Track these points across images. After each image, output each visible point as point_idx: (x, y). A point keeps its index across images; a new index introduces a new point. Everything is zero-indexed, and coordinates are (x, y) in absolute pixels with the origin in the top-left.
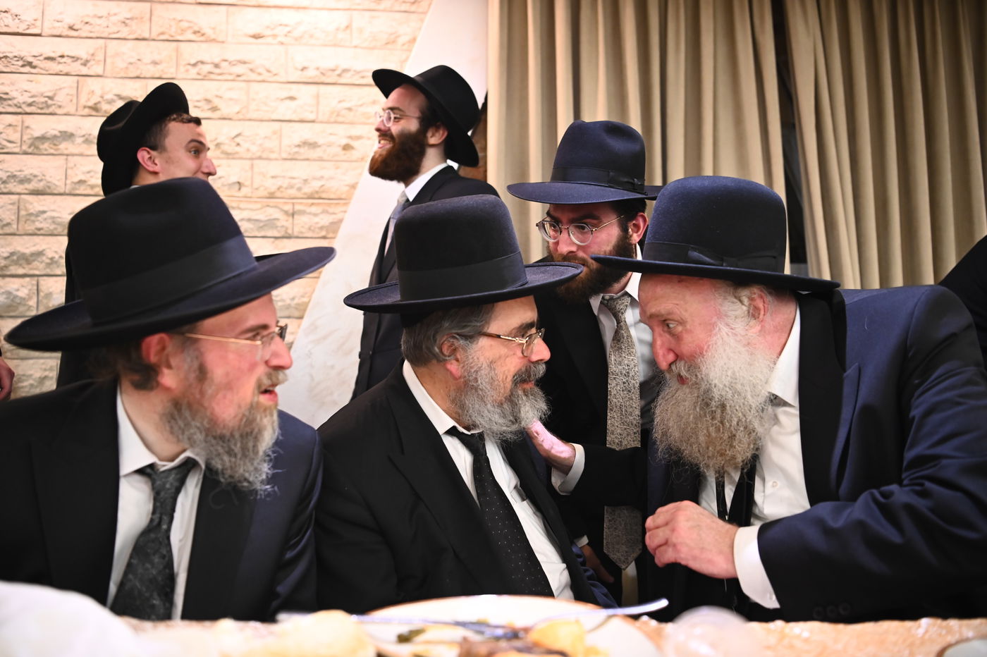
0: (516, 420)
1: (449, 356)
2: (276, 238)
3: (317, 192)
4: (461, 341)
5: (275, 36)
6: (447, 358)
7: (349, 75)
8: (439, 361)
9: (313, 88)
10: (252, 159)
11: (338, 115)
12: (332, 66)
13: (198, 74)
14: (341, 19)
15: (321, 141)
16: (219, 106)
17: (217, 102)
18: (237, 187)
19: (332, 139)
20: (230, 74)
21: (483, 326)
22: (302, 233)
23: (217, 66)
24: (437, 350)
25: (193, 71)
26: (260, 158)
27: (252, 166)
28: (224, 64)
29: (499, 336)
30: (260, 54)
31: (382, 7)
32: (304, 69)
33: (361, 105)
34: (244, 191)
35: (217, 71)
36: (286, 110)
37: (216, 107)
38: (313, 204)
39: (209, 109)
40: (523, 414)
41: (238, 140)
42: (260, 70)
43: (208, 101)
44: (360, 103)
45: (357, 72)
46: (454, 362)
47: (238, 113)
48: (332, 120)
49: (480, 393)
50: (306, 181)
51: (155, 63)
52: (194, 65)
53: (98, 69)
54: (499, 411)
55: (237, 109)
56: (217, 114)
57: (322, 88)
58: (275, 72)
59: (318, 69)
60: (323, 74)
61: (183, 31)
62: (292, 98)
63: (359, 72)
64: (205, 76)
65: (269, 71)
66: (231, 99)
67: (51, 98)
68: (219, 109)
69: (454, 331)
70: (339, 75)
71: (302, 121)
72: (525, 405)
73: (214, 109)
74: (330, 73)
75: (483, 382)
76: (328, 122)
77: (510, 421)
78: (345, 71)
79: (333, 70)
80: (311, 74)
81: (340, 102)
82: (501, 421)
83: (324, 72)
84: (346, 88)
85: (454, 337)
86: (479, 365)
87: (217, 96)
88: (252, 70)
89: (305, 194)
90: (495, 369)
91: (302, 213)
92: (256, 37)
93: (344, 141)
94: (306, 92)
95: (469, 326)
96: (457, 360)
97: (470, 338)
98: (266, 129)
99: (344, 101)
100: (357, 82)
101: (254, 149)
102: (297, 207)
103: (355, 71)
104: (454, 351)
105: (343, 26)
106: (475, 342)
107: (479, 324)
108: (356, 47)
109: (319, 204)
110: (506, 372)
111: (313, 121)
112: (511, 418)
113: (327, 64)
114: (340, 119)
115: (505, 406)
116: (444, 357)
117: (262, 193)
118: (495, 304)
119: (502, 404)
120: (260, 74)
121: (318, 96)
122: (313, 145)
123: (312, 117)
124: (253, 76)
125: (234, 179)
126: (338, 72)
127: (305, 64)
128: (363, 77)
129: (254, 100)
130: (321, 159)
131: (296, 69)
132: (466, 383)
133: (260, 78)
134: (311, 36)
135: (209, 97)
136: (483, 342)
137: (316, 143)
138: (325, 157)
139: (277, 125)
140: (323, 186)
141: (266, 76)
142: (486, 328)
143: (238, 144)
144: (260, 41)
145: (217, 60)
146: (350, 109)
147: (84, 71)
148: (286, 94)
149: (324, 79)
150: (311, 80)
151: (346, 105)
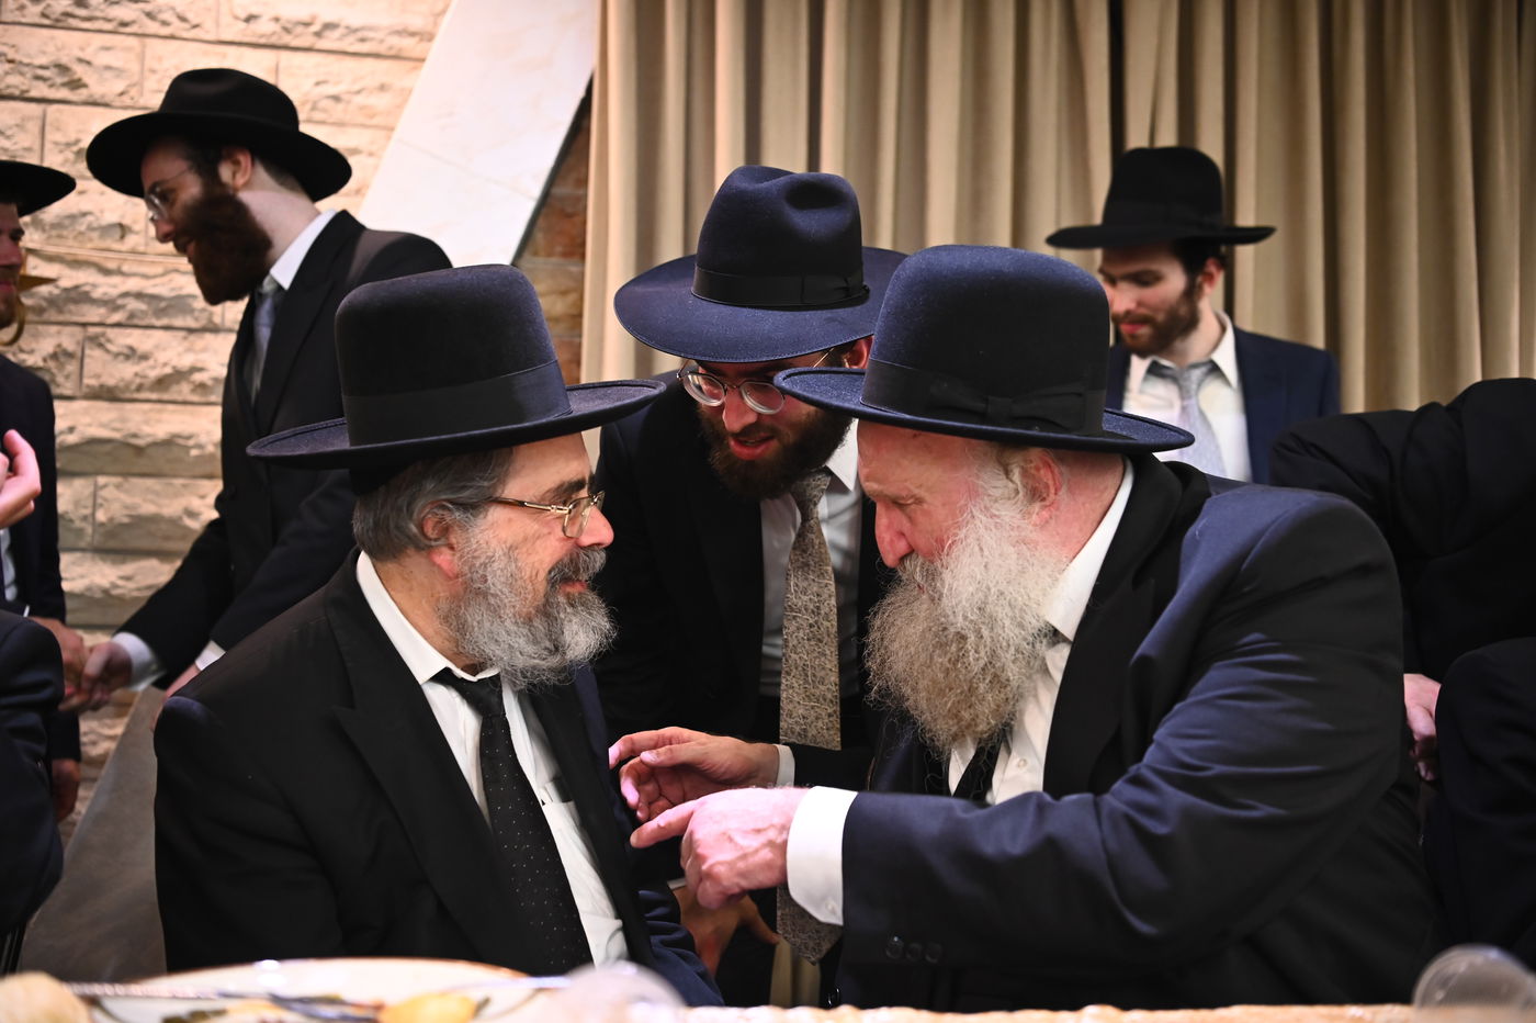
0: (557, 648)
1: (436, 540)
2: (191, 331)
4: (457, 514)
6: (433, 543)
7: (336, 33)
8: (419, 548)
9: (267, 55)
11: (314, 108)
12: (304, 16)
13: (44, 15)
16: (86, 79)
17: (80, 71)
18: (118, 233)
20: (109, 20)
21: (494, 487)
24: (414, 529)
29: (521, 504)
32: (250, 19)
33: (358, 92)
34: (132, 241)
35: (82, 12)
37: (80, 80)
39: (64, 85)
40: (567, 637)
42: (167, 16)
43: (62, 68)
44: (357, 87)
45: (352, 31)
46: (446, 551)
47: (122, 94)
49: (492, 601)
54: (525, 631)
55: (120, 86)
56: (82, 94)
57: (285, 55)
58: (195, 22)
59: (277, 20)
60: (287, 30)
63: (356, 30)
64: (57, 20)
65: (183, 19)
66: (108, 68)
68: (85, 86)
69: (444, 497)
70: (318, 34)
72: (570, 621)
73: (76, 84)
74: (300, 29)
75: (496, 582)
77: (546, 648)
78: (329, 26)
79: (307, 25)
80: (264, 28)
81: (318, 84)
82: (530, 649)
83: (289, 26)
84: (332, 58)
85: (444, 508)
86: (490, 554)
87: (80, 60)
88: (149, 15)
90: (516, 560)
95: (471, 487)
96: (452, 548)
97: (473, 507)
99: (324, 82)
100: (351, 49)
103: (347, 27)
104: (446, 531)
106: (482, 516)
107: (486, 484)
110: (536, 564)
112: (548, 644)
113: (295, 11)
115: (537, 623)
116: (427, 542)
118: (514, 448)
119: (530, 620)
120: (165, 23)
124: (153, 27)
125: (111, 218)
126: (314, 28)
127: (254, 10)
128: (363, 40)
129: (153, 71)
131: (236, 18)
132: (467, 586)
133: (165, 31)
135: (64, 60)
136: (496, 514)
141: (177, 27)
142: (500, 491)
146: (336, 98)
149: (287, 39)
150: (263, 41)
151: (329, 90)
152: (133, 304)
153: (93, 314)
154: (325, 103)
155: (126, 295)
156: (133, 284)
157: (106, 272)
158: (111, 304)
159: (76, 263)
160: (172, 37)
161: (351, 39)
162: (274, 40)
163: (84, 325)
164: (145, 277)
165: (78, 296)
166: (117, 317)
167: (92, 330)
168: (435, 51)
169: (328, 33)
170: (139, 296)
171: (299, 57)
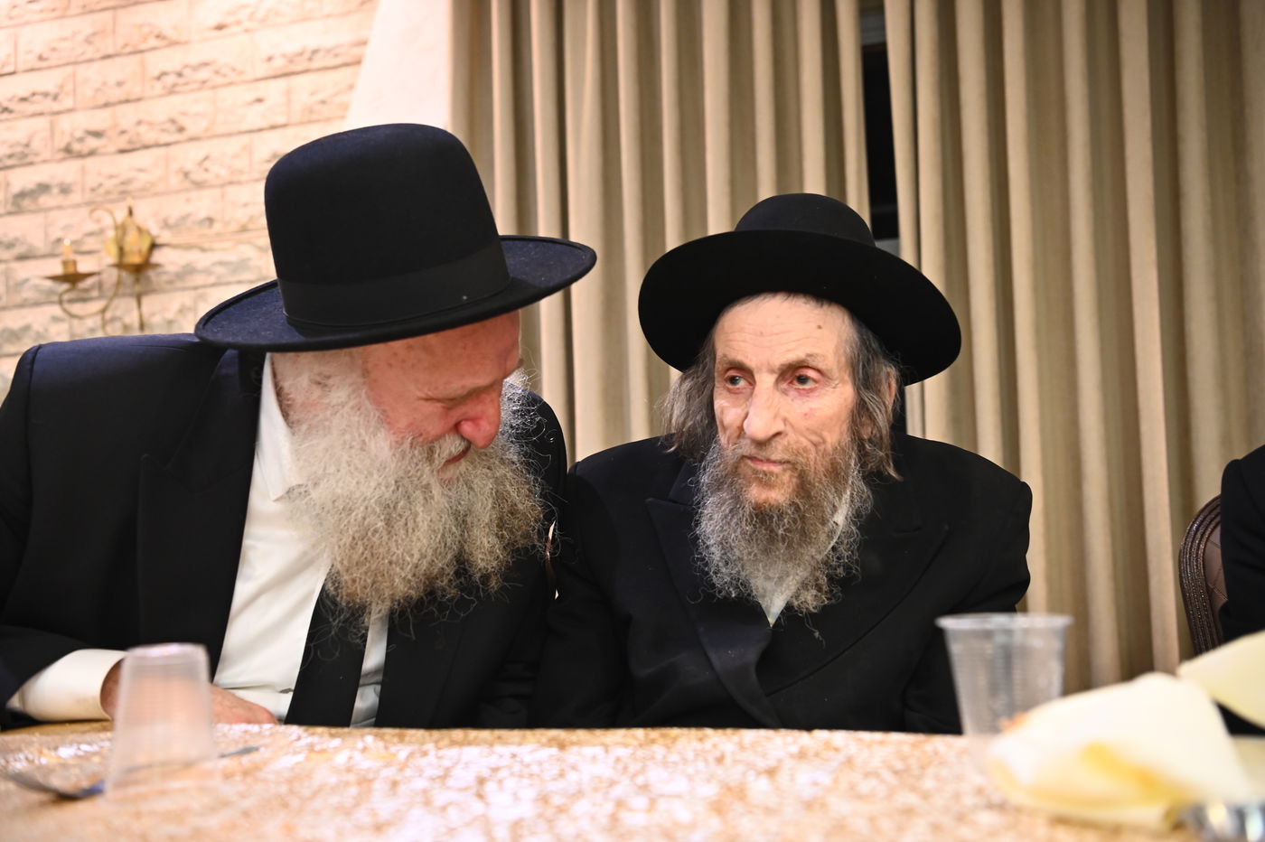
5: (238, 23)
7: (318, 56)
9: (281, 84)
10: (222, 186)
12: (298, 49)
13: (163, 89)
17: (182, 121)
18: (207, 223)
20: (195, 82)
23: (180, 75)
25: (158, 86)
26: (231, 183)
27: (223, 196)
28: (187, 72)
30: (223, 50)
32: (270, 59)
33: (336, 94)
34: (217, 227)
35: (181, 80)
36: (254, 117)
39: (174, 132)
41: (207, 164)
42: (225, 70)
43: (173, 121)
44: (335, 91)
45: (328, 51)
47: (207, 130)
48: (305, 120)
51: (120, 84)
52: (159, 78)
53: (67, 102)
55: (204, 125)
58: (241, 70)
59: (284, 56)
60: (291, 61)
61: (145, 38)
62: (260, 100)
64: (170, 90)
66: (197, 114)
67: (27, 145)
70: (310, 59)
71: (273, 127)
73: (181, 130)
74: (298, 58)
76: (301, 123)
78: (315, 52)
79: (301, 54)
80: (279, 63)
81: (312, 94)
83: (291, 58)
84: (320, 74)
87: (182, 113)
88: (217, 72)
92: (220, 27)
94: (275, 89)
98: (233, 145)
99: (316, 92)
100: (330, 64)
101: (223, 172)
103: (325, 50)
108: (328, 16)
111: (284, 126)
113: (292, 47)
114: (315, 117)
117: (234, 227)
120: (225, 76)
121: (288, 93)
123: (281, 120)
124: (219, 80)
125: (203, 214)
126: (307, 55)
127: (271, 52)
128: (336, 55)
129: (221, 110)
131: (262, 61)
133: (226, 80)
134: (277, 13)
135: (172, 116)
139: (245, 139)
141: (231, 76)
143: (206, 170)
144: (224, 32)
145: (178, 68)
146: (323, 102)
147: (56, 107)
148: (251, 96)
149: (293, 68)
150: (279, 72)
151: (319, 97)
152: (220, 270)
153: (199, 280)
154: (318, 107)
155: (214, 264)
156: (217, 256)
157: (203, 250)
158: (207, 272)
159: (188, 247)
160: (231, 84)
161: (329, 57)
162: (285, 70)
163: (196, 288)
164: (224, 250)
165: (188, 271)
166: (212, 279)
167: (200, 291)
168: (369, 53)
169: (315, 57)
170: (221, 263)
171: (302, 78)
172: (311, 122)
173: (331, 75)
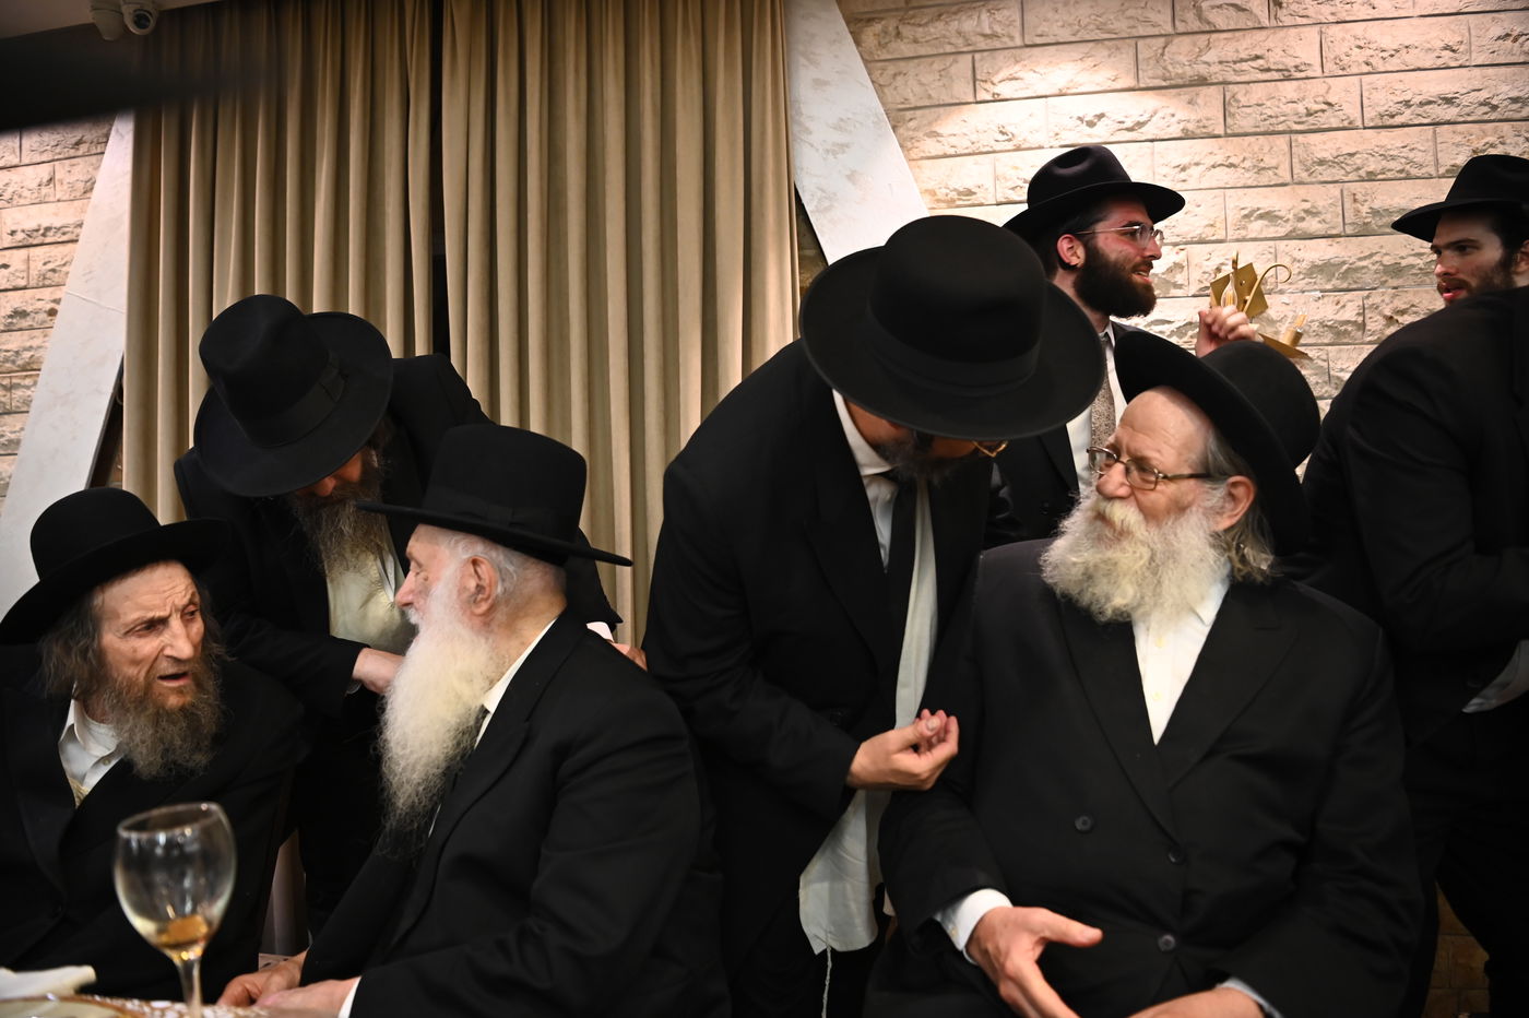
3: (29, 364)
7: (51, 233)
9: (24, 252)
11: (45, 278)
12: (35, 226)
14: (44, 172)
15: (29, 309)
19: (39, 305)
22: (18, 407)
31: (80, 153)
32: (13, 233)
33: (64, 265)
38: (26, 376)
48: (41, 284)
50: (17, 352)
57: (32, 249)
60: (29, 236)
63: (59, 229)
70: (44, 235)
71: (16, 289)
74: (35, 233)
76: (36, 287)
78: (48, 229)
79: (37, 231)
80: (20, 237)
81: (45, 264)
83: (29, 233)
84: (52, 247)
89: (19, 366)
91: (18, 386)
93: (49, 306)
94: (17, 258)
100: (60, 240)
102: (14, 381)
105: (45, 181)
108: (59, 201)
109: (31, 376)
111: (25, 288)
113: (31, 225)
114: (47, 282)
121: (27, 261)
122: (22, 314)
123: (22, 283)
126: (42, 232)
127: (13, 228)
128: (64, 234)
130: (31, 328)
134: (20, 196)
137: (25, 311)
138: (36, 326)
140: (32, 356)
146: (54, 270)
149: (31, 241)
150: (20, 244)
151: (50, 266)
154: (50, 274)
161: (59, 234)
162: (25, 243)
168: (84, 233)
169: (48, 234)
171: (39, 248)
172: (44, 286)
173: (61, 248)
